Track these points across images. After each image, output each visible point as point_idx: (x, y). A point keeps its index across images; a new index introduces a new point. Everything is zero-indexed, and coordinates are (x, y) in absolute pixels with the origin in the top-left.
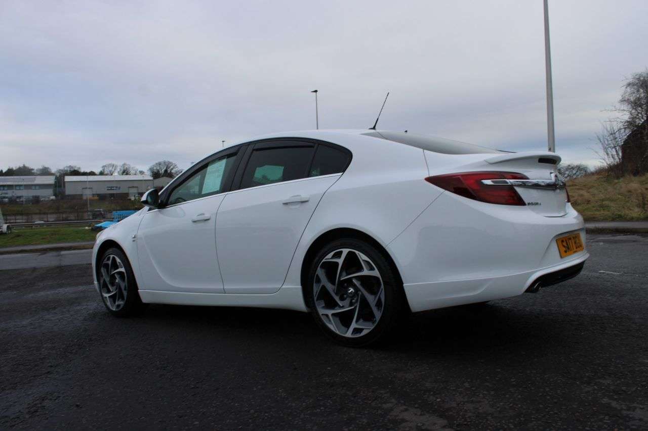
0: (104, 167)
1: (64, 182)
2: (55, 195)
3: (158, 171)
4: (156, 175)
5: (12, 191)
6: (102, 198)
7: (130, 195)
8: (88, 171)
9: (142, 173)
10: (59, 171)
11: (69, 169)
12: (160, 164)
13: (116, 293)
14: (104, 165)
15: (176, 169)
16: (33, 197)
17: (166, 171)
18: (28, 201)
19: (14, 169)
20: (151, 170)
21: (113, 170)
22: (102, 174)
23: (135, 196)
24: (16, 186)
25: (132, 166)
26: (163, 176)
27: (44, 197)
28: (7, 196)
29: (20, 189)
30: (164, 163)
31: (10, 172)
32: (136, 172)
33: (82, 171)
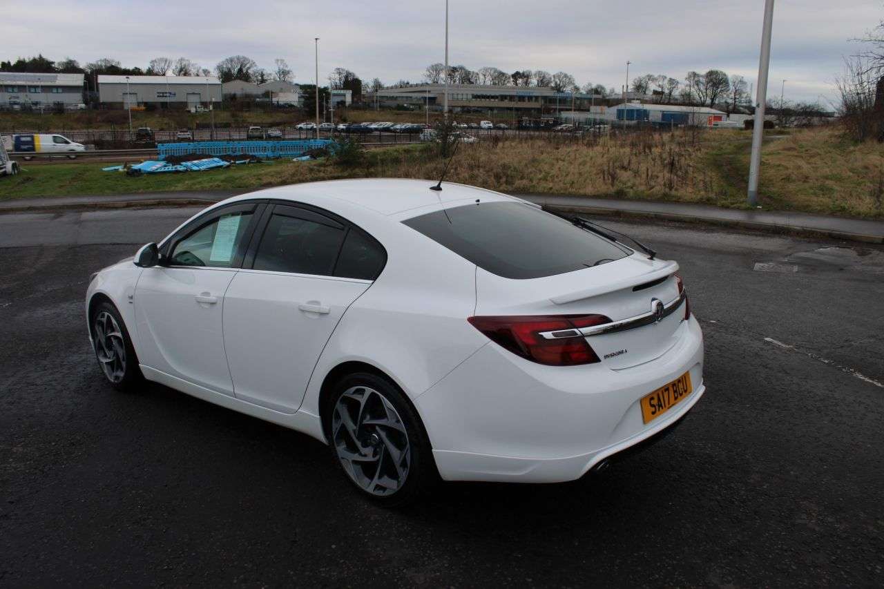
0: (152, 62)
1: (97, 84)
2: (86, 102)
3: (230, 70)
4: (226, 76)
5: (25, 94)
6: (150, 108)
7: (189, 105)
8: (131, 67)
9: (206, 72)
10: (90, 66)
11: (103, 64)
12: (232, 60)
13: (114, 361)
14: (154, 59)
15: (255, 68)
16: (55, 104)
17: (240, 70)
18: (48, 110)
19: (27, 60)
20: (219, 68)
21: (166, 67)
22: (150, 73)
23: (196, 107)
24: (30, 87)
25: (192, 62)
26: (235, 79)
27: (71, 104)
28: (18, 101)
29: (36, 92)
30: (238, 59)
31: (21, 66)
32: (198, 71)
33: (123, 66)
